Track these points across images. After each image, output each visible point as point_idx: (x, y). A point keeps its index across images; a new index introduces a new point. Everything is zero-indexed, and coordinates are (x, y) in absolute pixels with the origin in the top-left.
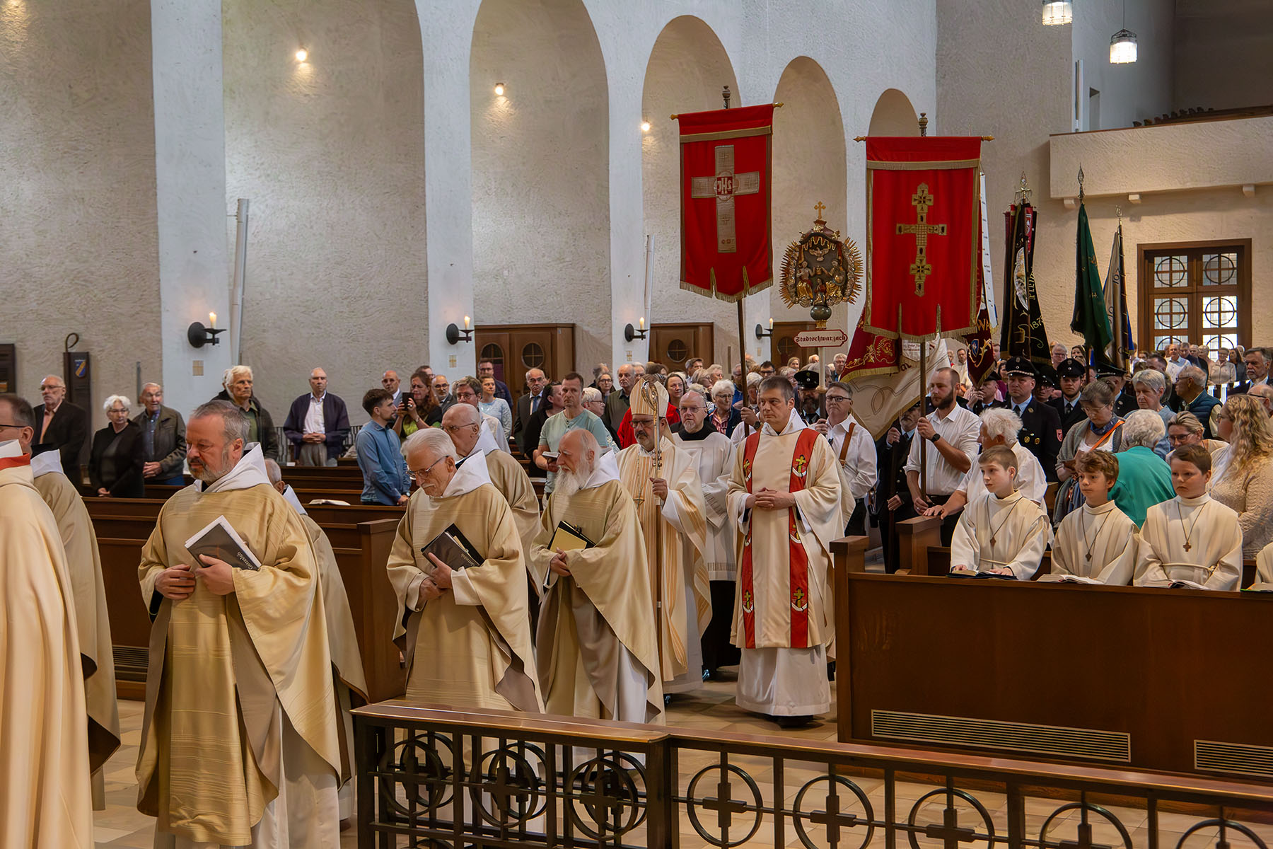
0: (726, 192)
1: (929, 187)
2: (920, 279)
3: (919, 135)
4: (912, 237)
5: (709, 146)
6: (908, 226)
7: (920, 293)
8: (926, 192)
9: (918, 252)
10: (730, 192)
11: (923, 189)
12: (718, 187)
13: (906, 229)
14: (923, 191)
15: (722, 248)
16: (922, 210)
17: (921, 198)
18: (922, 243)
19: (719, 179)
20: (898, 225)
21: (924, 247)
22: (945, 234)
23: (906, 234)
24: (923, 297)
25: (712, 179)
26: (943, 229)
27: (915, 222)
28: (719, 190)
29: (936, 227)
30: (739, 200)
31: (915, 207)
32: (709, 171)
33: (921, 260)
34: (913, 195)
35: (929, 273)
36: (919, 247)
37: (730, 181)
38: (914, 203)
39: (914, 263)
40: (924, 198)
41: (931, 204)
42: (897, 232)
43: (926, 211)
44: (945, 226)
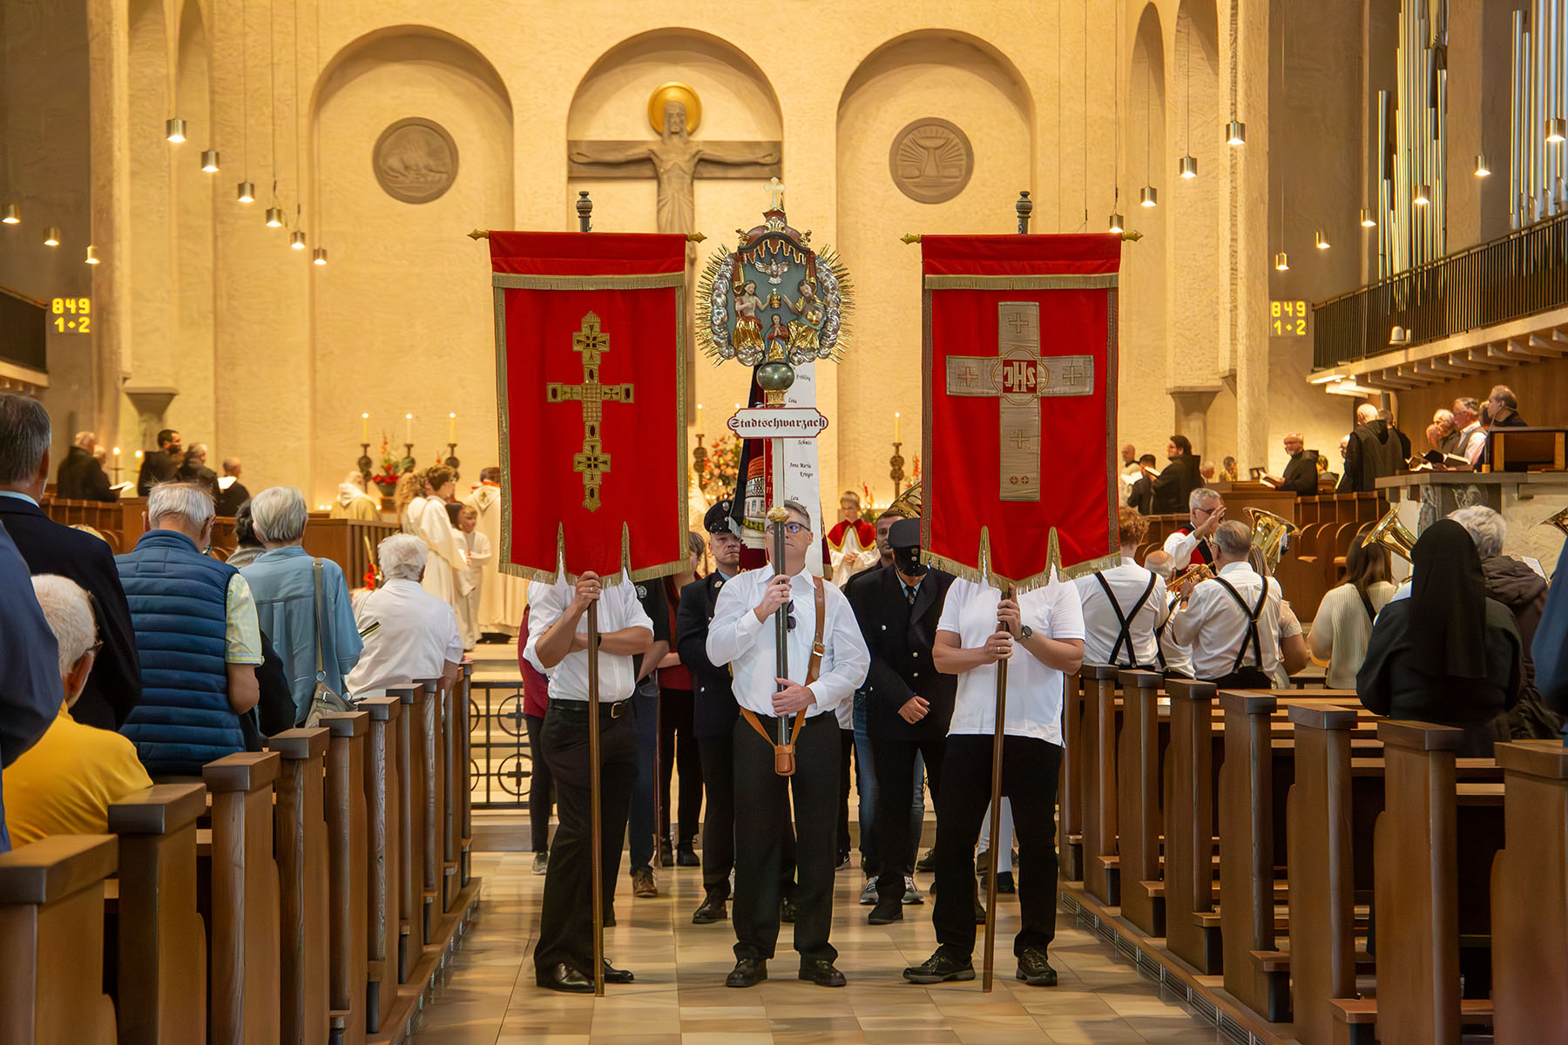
0: (1024, 389)
1: (602, 322)
2: (592, 480)
3: (577, 228)
4: (576, 407)
5: (989, 301)
6: (567, 388)
7: (592, 504)
8: (597, 327)
9: (588, 434)
10: (1032, 390)
11: (591, 323)
12: (1006, 378)
13: (564, 392)
14: (592, 327)
15: (1007, 492)
16: (591, 360)
17: (588, 338)
18: (592, 417)
19: (1008, 363)
20: (550, 386)
21: (597, 425)
22: (631, 400)
23: (566, 402)
24: (597, 511)
25: (993, 360)
26: (627, 392)
27: (580, 381)
28: (1008, 384)
29: (617, 388)
30: (1051, 406)
31: (579, 354)
32: (986, 345)
33: (593, 447)
34: (575, 334)
35: (606, 469)
36: (588, 424)
37: (1031, 370)
38: (576, 348)
39: (581, 451)
40: (595, 339)
41: (606, 349)
42: (550, 399)
43: (598, 361)
44: (631, 386)
